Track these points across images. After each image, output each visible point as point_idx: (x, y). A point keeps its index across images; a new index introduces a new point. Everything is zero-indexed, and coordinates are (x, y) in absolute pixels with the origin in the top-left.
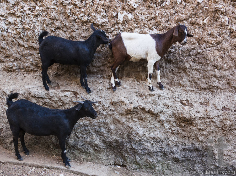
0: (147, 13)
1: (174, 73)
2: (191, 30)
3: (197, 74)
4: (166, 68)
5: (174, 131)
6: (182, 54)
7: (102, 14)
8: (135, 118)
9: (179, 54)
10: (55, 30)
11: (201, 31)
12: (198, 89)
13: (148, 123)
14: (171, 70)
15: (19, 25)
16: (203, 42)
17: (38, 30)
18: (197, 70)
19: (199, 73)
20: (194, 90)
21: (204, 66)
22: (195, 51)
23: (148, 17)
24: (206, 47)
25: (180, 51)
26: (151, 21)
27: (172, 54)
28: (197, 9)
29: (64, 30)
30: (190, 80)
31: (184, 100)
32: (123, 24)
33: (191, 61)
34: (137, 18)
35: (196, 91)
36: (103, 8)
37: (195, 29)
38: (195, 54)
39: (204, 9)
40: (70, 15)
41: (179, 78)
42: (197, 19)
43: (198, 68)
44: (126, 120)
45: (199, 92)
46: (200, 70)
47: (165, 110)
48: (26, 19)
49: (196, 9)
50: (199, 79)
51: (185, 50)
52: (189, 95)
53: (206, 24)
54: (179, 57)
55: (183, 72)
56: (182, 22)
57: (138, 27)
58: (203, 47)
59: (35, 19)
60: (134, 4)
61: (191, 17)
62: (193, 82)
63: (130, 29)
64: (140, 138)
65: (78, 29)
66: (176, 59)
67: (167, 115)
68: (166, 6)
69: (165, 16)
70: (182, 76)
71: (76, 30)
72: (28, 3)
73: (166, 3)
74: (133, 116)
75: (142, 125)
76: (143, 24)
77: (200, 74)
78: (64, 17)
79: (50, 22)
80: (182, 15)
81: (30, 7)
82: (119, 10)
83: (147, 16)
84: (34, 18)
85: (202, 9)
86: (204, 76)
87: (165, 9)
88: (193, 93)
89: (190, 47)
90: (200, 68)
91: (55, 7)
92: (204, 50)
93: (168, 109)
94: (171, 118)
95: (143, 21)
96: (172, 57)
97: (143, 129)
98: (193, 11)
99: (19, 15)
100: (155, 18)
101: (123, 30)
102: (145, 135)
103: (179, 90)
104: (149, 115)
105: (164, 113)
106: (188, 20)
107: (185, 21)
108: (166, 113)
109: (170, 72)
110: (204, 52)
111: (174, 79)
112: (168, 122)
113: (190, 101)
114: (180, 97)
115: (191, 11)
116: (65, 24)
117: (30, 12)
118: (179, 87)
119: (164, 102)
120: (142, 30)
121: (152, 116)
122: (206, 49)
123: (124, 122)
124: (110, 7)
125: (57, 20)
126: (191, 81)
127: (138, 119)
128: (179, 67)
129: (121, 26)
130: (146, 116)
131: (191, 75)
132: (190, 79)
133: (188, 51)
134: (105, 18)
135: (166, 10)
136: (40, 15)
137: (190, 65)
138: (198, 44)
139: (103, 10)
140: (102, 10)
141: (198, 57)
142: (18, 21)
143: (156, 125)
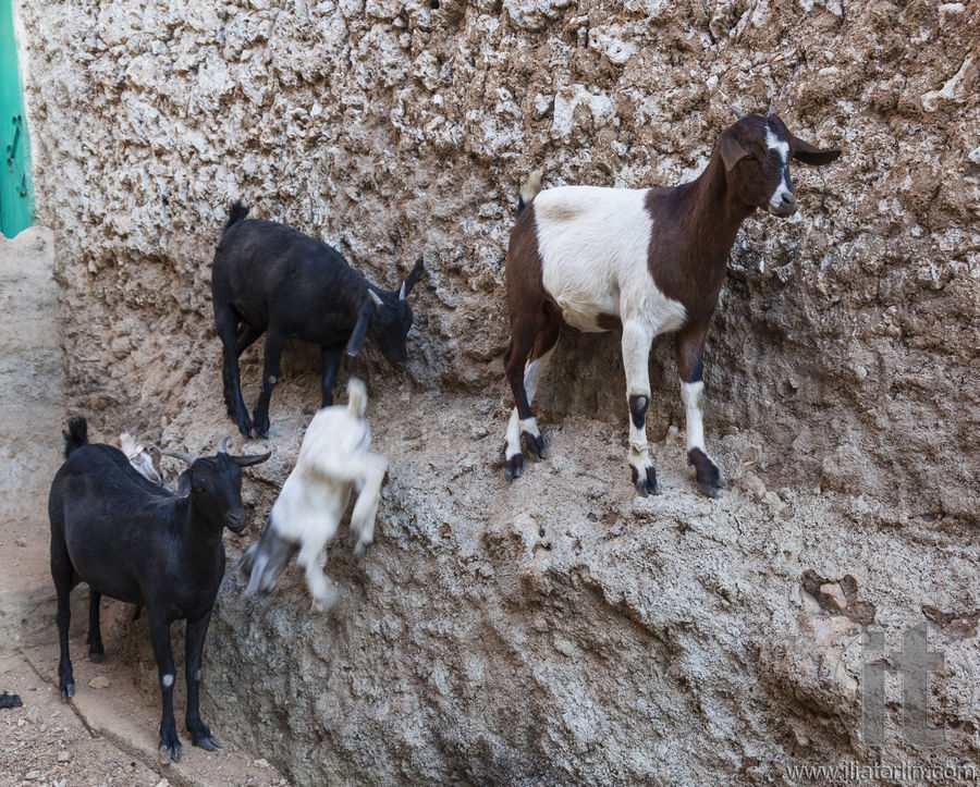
0: (669, 82)
1: (800, 407)
2: (879, 147)
3: (919, 416)
4: (758, 376)
5: (758, 763)
6: (833, 291)
7: (499, 108)
8: (565, 635)
9: (818, 294)
10: (359, 195)
11: (932, 147)
12: (930, 516)
13: (621, 680)
14: (779, 385)
15: (268, 184)
16: (944, 217)
17: (311, 200)
18: (919, 392)
19: (935, 416)
20: (904, 519)
21: (961, 370)
22: (904, 273)
23: (670, 101)
24: (961, 248)
25: (820, 276)
26: (687, 121)
27: (785, 293)
28: (902, 27)
29: (383, 193)
30: (879, 456)
31: (832, 575)
32: (575, 146)
33: (886, 334)
34: (627, 112)
35: (915, 530)
36: (503, 84)
37: (901, 138)
38: (907, 290)
39: (942, 21)
40: (403, 128)
41: (824, 439)
42: (909, 80)
43: (925, 378)
44: (525, 639)
45: (936, 536)
46: (937, 397)
47: (710, 615)
48: (285, 158)
49: (896, 24)
50: (930, 453)
51: (846, 268)
52: (865, 547)
53: (957, 106)
54: (821, 312)
55: (844, 399)
56: (825, 110)
57: (635, 157)
58: (944, 246)
59: (309, 155)
60: (618, 43)
61: (874, 76)
62: (898, 467)
63: (600, 169)
64: (575, 761)
65: (425, 187)
66: (805, 322)
67: (718, 650)
68: (753, 33)
69: (745, 86)
70: (836, 424)
71: (418, 192)
72: (295, 92)
73: (748, 20)
74: (555, 621)
75: (595, 685)
76: (651, 142)
77: (941, 423)
78: (387, 140)
79: (344, 165)
80: (823, 71)
81: (299, 109)
82: (559, 84)
83: (668, 95)
84: (306, 151)
85: (927, 24)
86: (962, 436)
87: (748, 47)
88: (894, 544)
89: (874, 249)
90: (936, 380)
91: (361, 98)
92: (953, 263)
93: (724, 617)
94: (740, 679)
95: (653, 123)
96: (785, 313)
97: (596, 708)
98: (880, 42)
99: (268, 144)
100: (701, 103)
101: (572, 176)
102: (602, 746)
103: (817, 508)
104: (629, 632)
105: (705, 638)
106: (858, 93)
107: (841, 103)
108: (714, 637)
109: (777, 397)
110: (952, 276)
111: (796, 444)
112: (726, 696)
113: (862, 590)
114: (813, 555)
115: (867, 41)
116: (385, 170)
117: (297, 129)
118: (817, 490)
119: (709, 565)
120: (649, 167)
121: (645, 644)
122: (966, 261)
123: (517, 649)
124: (530, 74)
125: (367, 153)
126: (890, 463)
127: (580, 646)
128: (818, 367)
129: (568, 157)
130: (614, 636)
131: (883, 421)
132: (881, 451)
133: (866, 272)
134: (512, 126)
135: (752, 52)
136: (324, 138)
137: (880, 358)
138: (917, 231)
139: (502, 91)
140: (498, 90)
141: (921, 313)
142: (265, 169)
143: (663, 701)
